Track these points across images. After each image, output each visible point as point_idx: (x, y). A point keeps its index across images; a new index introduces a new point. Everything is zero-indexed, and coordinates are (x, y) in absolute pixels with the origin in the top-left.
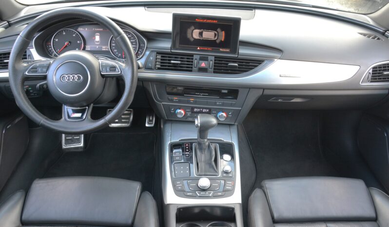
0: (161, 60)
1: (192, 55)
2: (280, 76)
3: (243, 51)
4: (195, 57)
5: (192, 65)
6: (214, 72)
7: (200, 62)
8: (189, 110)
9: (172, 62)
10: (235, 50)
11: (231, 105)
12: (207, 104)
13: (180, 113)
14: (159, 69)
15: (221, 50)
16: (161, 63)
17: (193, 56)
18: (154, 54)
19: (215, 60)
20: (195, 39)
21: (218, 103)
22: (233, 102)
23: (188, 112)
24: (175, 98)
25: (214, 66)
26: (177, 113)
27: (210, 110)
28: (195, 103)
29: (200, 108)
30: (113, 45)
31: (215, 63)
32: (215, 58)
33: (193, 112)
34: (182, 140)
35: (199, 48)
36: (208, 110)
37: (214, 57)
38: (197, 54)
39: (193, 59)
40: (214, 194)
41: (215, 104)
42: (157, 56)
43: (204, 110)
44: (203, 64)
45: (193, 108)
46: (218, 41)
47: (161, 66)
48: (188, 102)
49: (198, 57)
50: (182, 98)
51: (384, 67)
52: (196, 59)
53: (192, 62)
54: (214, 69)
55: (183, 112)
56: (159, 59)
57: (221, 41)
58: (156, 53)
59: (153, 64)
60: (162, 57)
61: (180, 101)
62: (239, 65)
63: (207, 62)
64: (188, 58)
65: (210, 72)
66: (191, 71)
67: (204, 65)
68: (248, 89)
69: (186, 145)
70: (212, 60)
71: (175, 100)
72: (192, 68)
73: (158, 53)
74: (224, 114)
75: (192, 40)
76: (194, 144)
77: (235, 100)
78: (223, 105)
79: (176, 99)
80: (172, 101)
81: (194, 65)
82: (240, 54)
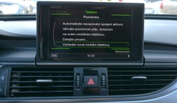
0: (21, 79)
1: (71, 68)
3: (150, 56)
4: (76, 70)
5: (72, 84)
7: (86, 77)
9: (38, 81)
10: (138, 56)
14: (16, 95)
16: (21, 84)
17: (72, 70)
18: (8, 71)
19: (109, 73)
25: (110, 83)
31: (109, 78)
32: (108, 70)
37: (106, 69)
38: (78, 67)
39: (72, 74)
42: (12, 74)
44: (91, 81)
47: (21, 89)
49: (81, 70)
52: (78, 74)
53: (72, 79)
54: (110, 88)
56: (16, 78)
58: (10, 68)
59: (6, 87)
60: (22, 74)
62: (148, 78)
63: (96, 77)
64: (63, 74)
65: (104, 94)
66: (71, 94)
67: (93, 83)
70: (104, 74)
72: (72, 89)
73: (15, 69)
81: (76, 83)
82: (146, 60)
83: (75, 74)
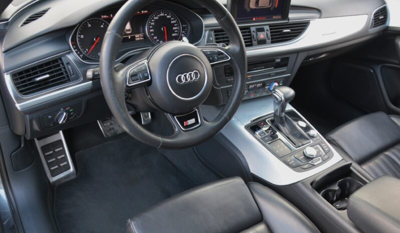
2: (323, 35)
3: (293, 16)
4: (252, 29)
5: (251, 38)
6: (272, 42)
7: (259, 33)
10: (285, 17)
11: (283, 73)
15: (274, 17)
17: (250, 29)
19: (270, 29)
20: (251, 9)
21: (272, 74)
22: (284, 69)
25: (271, 36)
27: (264, 83)
28: (252, 79)
29: (255, 84)
30: (151, 31)
31: (271, 32)
32: (270, 26)
34: (254, 120)
35: (254, 19)
36: (261, 84)
37: (268, 26)
38: (253, 26)
39: (250, 32)
40: (323, 159)
41: (269, 76)
42: (215, 35)
43: (258, 85)
44: (262, 36)
46: (272, 9)
49: (255, 30)
51: (381, 12)
53: (250, 35)
54: (272, 39)
57: (275, 8)
58: (213, 31)
62: (291, 30)
63: (264, 33)
65: (269, 43)
68: (296, 54)
69: (261, 123)
70: (268, 30)
72: (252, 41)
74: (276, 84)
75: (249, 10)
76: (267, 120)
77: (286, 67)
80: (230, 83)
81: (254, 37)
82: (290, 19)
83: (252, 32)
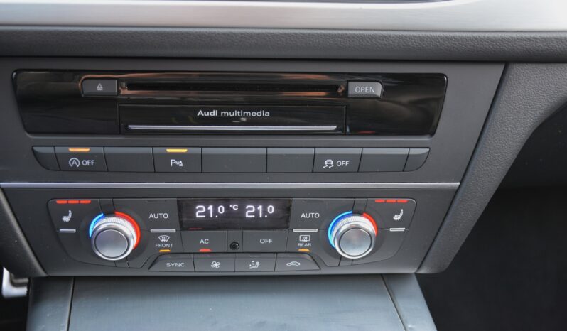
8: (165, 216)
11: (406, 167)
12: (266, 169)
13: (115, 237)
21: (329, 163)
22: (417, 146)
23: (160, 224)
24: (78, 151)
26: (98, 234)
27: (285, 202)
28: (197, 168)
29: (225, 198)
33: (186, 224)
36: (271, 209)
41: (313, 169)
43: (250, 211)
45: (184, 203)
48: (158, 168)
50: (118, 149)
55: (127, 227)
61: (105, 168)
68: (500, 69)
71: (74, 162)
74: (366, 224)
77: (425, 139)
78: (359, 168)
79: (81, 156)
80: (58, 167)
